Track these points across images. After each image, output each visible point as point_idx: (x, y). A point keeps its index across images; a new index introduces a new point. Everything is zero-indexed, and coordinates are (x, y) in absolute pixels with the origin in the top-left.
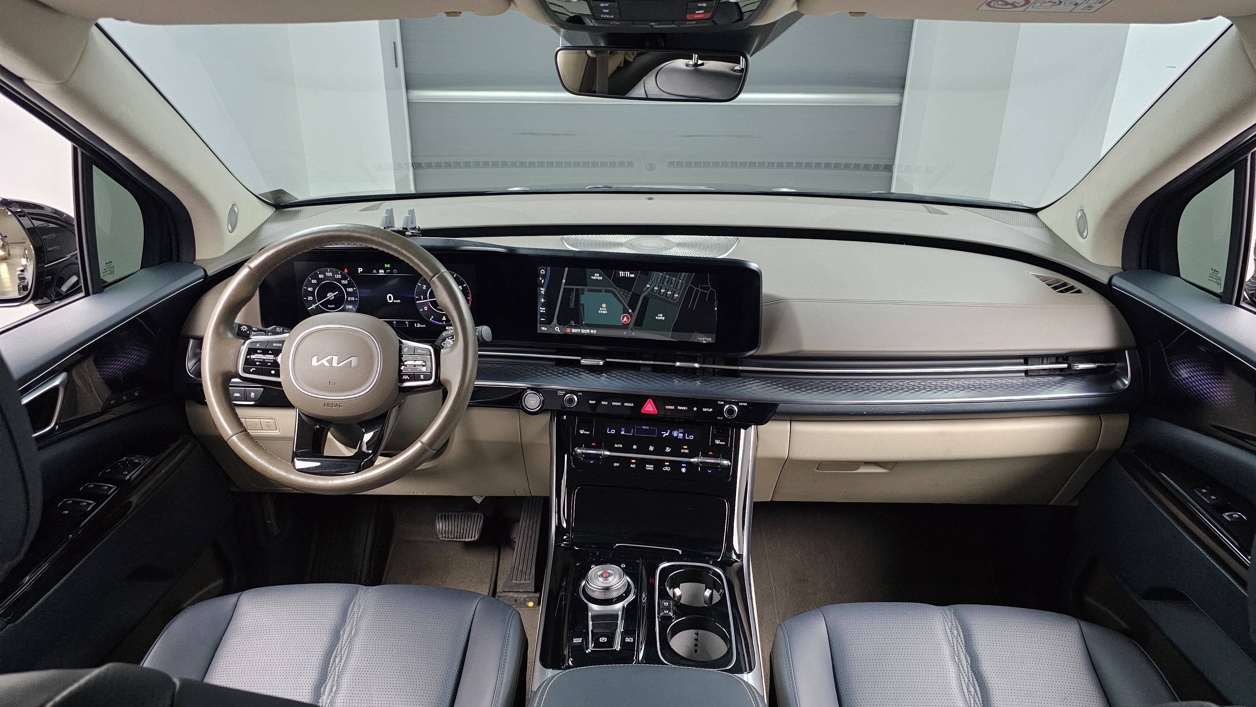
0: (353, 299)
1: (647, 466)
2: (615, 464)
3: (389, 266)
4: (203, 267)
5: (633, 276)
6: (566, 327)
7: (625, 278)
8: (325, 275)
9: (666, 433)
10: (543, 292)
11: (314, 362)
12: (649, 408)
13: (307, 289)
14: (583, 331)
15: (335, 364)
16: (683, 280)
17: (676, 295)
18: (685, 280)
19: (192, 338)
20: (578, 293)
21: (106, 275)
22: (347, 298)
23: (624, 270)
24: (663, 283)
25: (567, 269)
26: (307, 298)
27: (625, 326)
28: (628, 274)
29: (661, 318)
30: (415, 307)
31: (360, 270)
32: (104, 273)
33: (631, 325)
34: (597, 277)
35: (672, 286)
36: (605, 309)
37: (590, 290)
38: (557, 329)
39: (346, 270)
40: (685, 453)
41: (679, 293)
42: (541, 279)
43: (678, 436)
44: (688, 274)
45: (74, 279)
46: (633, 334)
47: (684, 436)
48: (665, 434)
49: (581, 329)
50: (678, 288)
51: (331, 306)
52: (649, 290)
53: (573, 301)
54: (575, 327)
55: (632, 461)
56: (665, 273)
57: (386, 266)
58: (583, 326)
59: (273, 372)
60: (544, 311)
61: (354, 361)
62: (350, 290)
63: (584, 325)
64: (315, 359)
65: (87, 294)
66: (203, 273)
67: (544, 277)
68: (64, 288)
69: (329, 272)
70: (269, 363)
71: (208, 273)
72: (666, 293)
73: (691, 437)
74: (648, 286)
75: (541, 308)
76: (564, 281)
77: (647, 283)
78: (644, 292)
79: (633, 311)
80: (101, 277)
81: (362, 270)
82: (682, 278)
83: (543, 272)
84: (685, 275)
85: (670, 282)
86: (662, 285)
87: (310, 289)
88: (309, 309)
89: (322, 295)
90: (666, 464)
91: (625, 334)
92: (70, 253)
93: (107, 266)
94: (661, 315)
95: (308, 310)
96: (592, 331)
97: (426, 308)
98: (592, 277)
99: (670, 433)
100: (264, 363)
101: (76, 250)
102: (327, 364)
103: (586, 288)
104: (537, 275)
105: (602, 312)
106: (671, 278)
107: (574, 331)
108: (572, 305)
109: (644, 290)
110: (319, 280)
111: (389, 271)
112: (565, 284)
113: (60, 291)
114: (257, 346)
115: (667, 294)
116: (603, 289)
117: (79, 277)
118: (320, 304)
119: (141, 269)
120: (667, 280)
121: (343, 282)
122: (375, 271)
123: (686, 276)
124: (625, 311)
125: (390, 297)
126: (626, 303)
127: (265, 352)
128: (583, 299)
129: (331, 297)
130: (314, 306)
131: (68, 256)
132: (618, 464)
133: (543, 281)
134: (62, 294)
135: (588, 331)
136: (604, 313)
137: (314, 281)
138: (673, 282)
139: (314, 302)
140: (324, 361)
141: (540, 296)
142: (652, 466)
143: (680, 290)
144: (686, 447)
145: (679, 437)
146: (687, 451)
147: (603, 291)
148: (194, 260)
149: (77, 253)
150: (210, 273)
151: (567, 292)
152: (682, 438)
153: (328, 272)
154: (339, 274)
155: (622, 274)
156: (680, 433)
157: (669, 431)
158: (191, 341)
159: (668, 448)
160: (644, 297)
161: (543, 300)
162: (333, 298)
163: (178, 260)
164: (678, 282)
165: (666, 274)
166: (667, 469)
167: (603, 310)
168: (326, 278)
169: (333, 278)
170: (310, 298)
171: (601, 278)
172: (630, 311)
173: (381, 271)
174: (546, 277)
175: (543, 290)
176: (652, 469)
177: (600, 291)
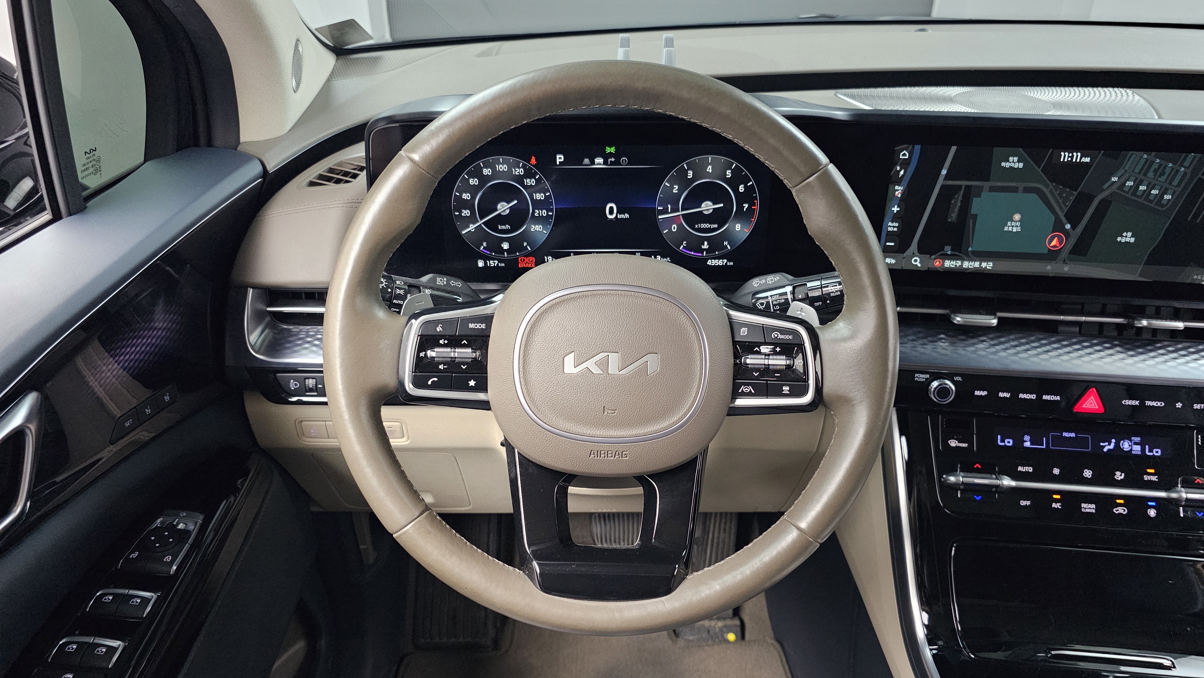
0: (544, 213)
1: (1083, 505)
2: (1023, 503)
3: (612, 150)
4: (258, 156)
5: (1087, 160)
6: (933, 257)
7: (1070, 164)
8: (494, 169)
9: (1109, 444)
10: (898, 194)
11: (569, 367)
12: (1091, 403)
13: (461, 195)
14: (966, 265)
15: (613, 369)
16: (1188, 168)
17: (1167, 197)
18: (1192, 167)
19: (251, 287)
20: (969, 194)
21: (87, 175)
22: (534, 212)
23: (1071, 149)
24: (1145, 174)
25: (954, 149)
26: (461, 212)
27: (1052, 255)
28: (1077, 157)
29: (1128, 240)
30: (654, 227)
31: (560, 158)
32: (83, 171)
33: (1064, 254)
34: (1014, 163)
35: (1163, 179)
36: (1018, 224)
37: (992, 189)
38: (916, 261)
39: (533, 160)
40: (1151, 481)
41: (1175, 192)
42: (898, 168)
43: (1131, 450)
44: (1200, 155)
45: (27, 184)
46: (1066, 269)
47: (1143, 450)
48: (1108, 447)
49: (963, 260)
50: (1176, 182)
51: (503, 227)
52: (1114, 187)
53: (956, 210)
54: (952, 257)
55: (1055, 496)
56: (1154, 154)
57: (609, 150)
58: (968, 256)
59: (472, 383)
60: (896, 229)
61: (653, 362)
62: (539, 196)
63: (970, 254)
64: (569, 360)
65: (57, 217)
66: (259, 169)
67: (905, 164)
68: (11, 202)
69: (502, 164)
70: (464, 364)
71: (268, 168)
72: (1147, 193)
73: (1157, 452)
74: (1115, 179)
75: (890, 224)
76: (944, 172)
77: (1112, 174)
78: (1104, 190)
79: (1073, 227)
80: (80, 180)
81: (562, 160)
82: (1186, 164)
83: (904, 155)
84: (1195, 157)
85: (1160, 171)
86: (1143, 178)
87: (466, 196)
88: (463, 233)
89: (487, 207)
90: (1118, 501)
91: (1048, 268)
92: (13, 134)
93: (88, 158)
94: (1130, 234)
95: (460, 235)
96: (984, 265)
97: (674, 228)
98: (1003, 164)
99: (1117, 445)
100: (452, 364)
101: (25, 126)
102: (596, 370)
103: (986, 185)
104: (893, 160)
105: (1010, 229)
106: (1164, 163)
107: (948, 264)
108: (953, 216)
109: (1105, 187)
110: (484, 180)
111: (613, 159)
112: (947, 177)
113: (3, 209)
114: (438, 330)
115: (1150, 194)
116: (1021, 185)
117: (36, 179)
118: (483, 223)
119: (145, 161)
120: (1155, 166)
121: (529, 182)
122: (586, 161)
123: (1197, 159)
124: (1058, 227)
125: (611, 209)
126: (1063, 211)
127: (454, 342)
128: (977, 206)
129: (504, 211)
130: (472, 227)
131: (11, 140)
132: (1028, 503)
133: (902, 172)
134: (8, 215)
135: (977, 264)
136: (1015, 230)
137: (474, 182)
138: (1167, 171)
139: (472, 219)
140: (590, 364)
141: (892, 200)
142: (1094, 506)
143: (1178, 185)
144: (1152, 471)
145: (1133, 452)
146: (1154, 478)
147: (1021, 189)
148: (238, 142)
149: (27, 134)
150: (272, 166)
151: (947, 193)
152: (1139, 453)
153: (499, 163)
154: (519, 168)
155: (1065, 156)
156: (1136, 444)
157: (1113, 441)
158: (251, 291)
159: (1118, 473)
160: (1102, 201)
161: (896, 209)
162: (508, 211)
163: (210, 144)
164: (1178, 171)
165: (1156, 157)
166: (1121, 510)
167: (1014, 226)
168: (496, 174)
169: (509, 174)
170: (466, 213)
171: (1021, 165)
172: (1068, 226)
173: (599, 160)
174: (909, 164)
175: (899, 191)
176: (1094, 511)
177: (1015, 190)
